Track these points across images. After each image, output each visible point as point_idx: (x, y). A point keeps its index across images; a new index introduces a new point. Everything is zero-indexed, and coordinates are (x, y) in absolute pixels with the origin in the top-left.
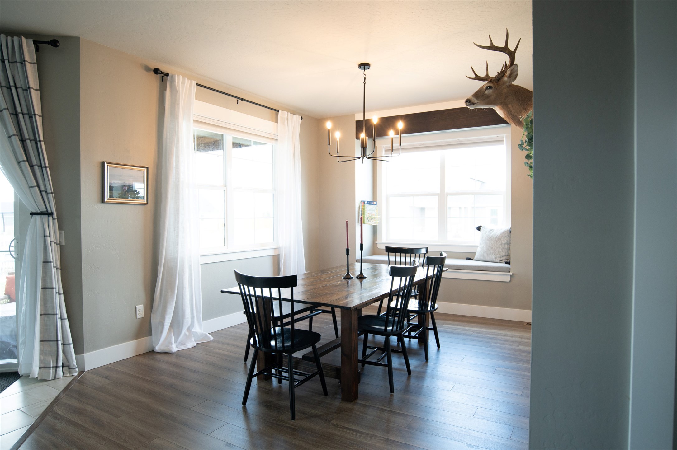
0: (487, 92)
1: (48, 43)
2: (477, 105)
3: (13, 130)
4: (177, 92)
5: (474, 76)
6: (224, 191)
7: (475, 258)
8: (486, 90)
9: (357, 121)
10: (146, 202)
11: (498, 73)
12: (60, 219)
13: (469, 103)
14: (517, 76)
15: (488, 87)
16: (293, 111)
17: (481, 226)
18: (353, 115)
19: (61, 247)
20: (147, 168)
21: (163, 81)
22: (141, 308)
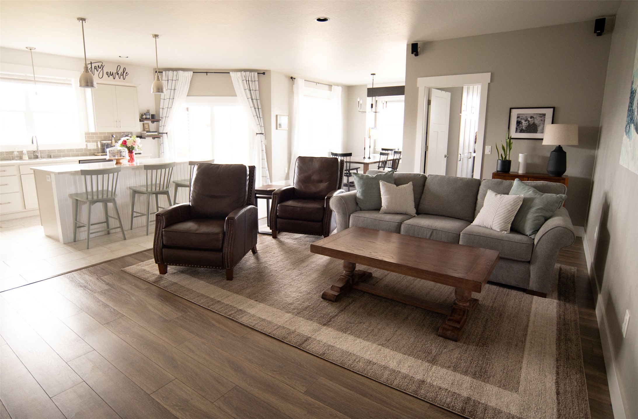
1: (262, 73)
3: (252, 105)
4: (299, 85)
9: (368, 88)
10: (288, 129)
12: (265, 135)
16: (338, 85)
19: (265, 145)
20: (288, 116)
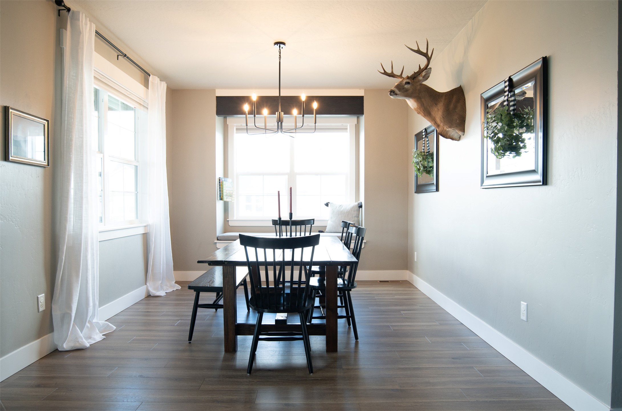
0: (406, 86)
2: (398, 96)
4: (81, 33)
5: (383, 72)
6: (101, 158)
7: (327, 230)
8: (405, 84)
9: (217, 97)
10: (46, 164)
11: (414, 72)
13: (393, 93)
14: (429, 77)
15: (407, 82)
17: (329, 203)
18: (214, 91)
20: (48, 121)
21: (59, 15)
22: (42, 297)
